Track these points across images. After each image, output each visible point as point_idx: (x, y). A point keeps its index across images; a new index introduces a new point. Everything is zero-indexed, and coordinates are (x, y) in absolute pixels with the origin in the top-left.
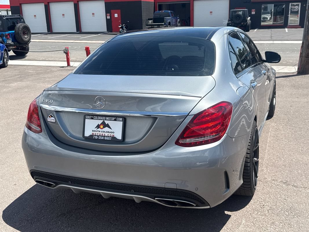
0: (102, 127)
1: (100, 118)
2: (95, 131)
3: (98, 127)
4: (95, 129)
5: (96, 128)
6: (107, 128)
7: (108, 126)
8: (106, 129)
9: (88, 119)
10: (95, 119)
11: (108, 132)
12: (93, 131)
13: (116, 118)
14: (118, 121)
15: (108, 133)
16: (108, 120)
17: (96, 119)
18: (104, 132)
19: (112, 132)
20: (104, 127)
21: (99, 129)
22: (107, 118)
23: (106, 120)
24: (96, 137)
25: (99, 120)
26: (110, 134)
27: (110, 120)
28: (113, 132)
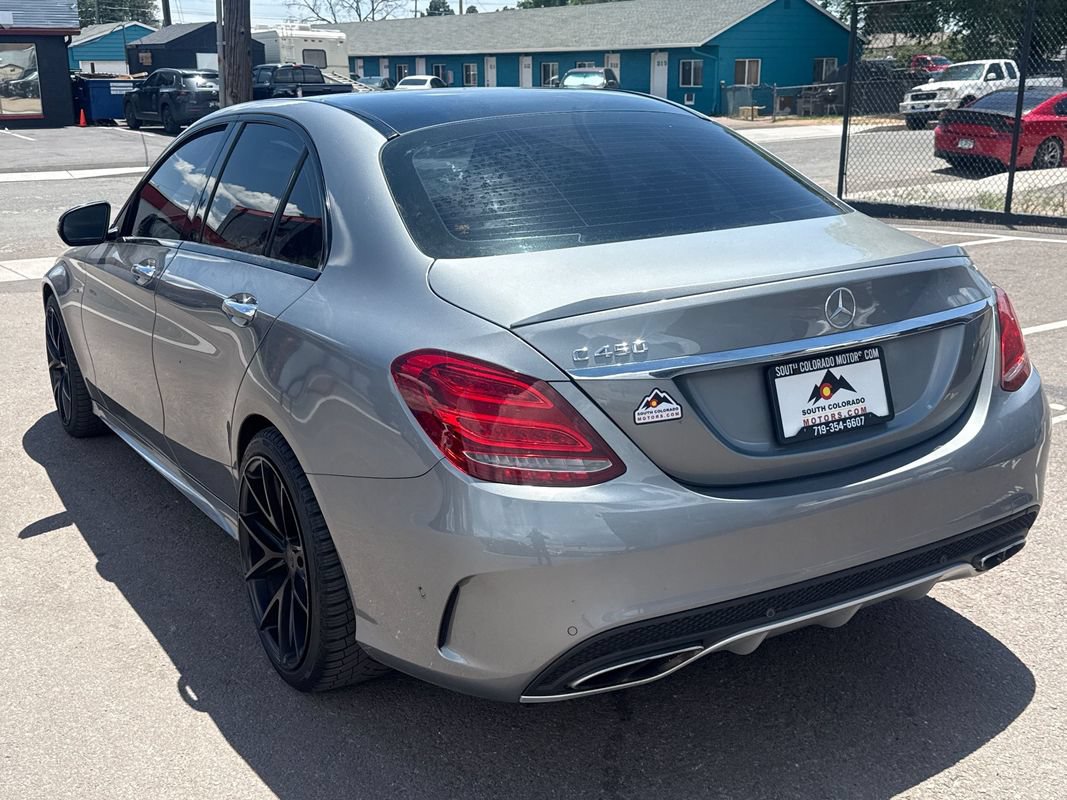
0: (826, 391)
1: (817, 363)
2: (810, 411)
3: (817, 394)
4: (811, 405)
5: (810, 400)
6: (841, 391)
7: (842, 384)
8: (842, 395)
9: (786, 375)
10: (805, 372)
11: (848, 403)
12: (804, 413)
13: (861, 352)
14: (869, 359)
15: (848, 407)
16: (843, 365)
17: (810, 371)
18: (836, 406)
19: (859, 401)
20: (833, 391)
21: (822, 402)
22: (839, 360)
23: (836, 366)
24: (823, 430)
25: (817, 370)
26: (853, 408)
27: (847, 364)
28: (862, 400)
